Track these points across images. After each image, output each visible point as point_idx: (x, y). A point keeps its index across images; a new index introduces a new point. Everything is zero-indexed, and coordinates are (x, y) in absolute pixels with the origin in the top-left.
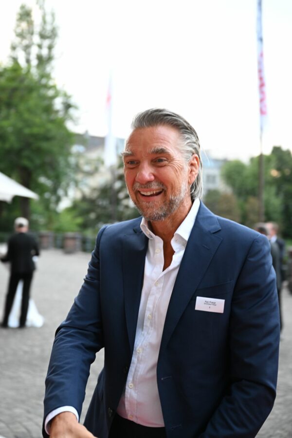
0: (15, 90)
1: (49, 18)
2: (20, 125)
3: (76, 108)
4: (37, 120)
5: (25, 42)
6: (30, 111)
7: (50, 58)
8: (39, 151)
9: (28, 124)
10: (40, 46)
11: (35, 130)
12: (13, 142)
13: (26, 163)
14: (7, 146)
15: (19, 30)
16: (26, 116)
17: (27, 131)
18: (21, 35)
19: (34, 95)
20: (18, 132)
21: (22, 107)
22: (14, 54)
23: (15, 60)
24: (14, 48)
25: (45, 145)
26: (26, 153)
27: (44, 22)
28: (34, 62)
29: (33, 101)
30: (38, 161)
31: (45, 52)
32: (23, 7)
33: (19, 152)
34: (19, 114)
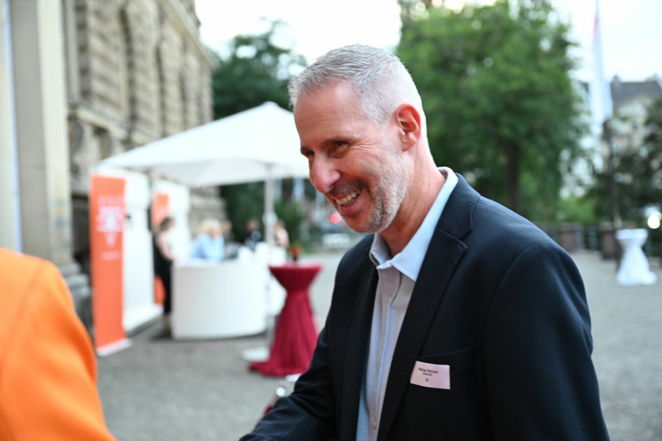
0: (486, 35)
2: (492, 81)
3: (576, 45)
4: (517, 71)
6: (507, 59)
9: (504, 78)
11: (515, 85)
12: (485, 105)
13: (506, 132)
14: (478, 111)
16: (502, 67)
17: (503, 87)
19: (516, 38)
25: (529, 104)
26: (505, 119)
30: (523, 129)
33: (493, 120)
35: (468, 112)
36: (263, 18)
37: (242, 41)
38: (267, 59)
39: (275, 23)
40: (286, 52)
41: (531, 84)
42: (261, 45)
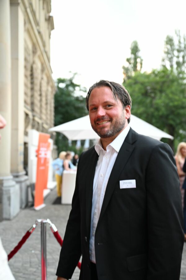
0: (164, 83)
1: (182, 41)
2: (167, 101)
4: (177, 98)
5: (170, 56)
6: (172, 93)
7: (184, 62)
8: (178, 115)
9: (171, 100)
10: (178, 57)
11: (176, 103)
12: (163, 111)
13: (171, 122)
14: (161, 113)
15: (166, 50)
16: (171, 96)
17: (171, 104)
18: (168, 53)
19: (175, 84)
20: (167, 106)
21: (168, 91)
22: (164, 63)
23: (164, 66)
24: (163, 60)
25: (182, 111)
26: (171, 117)
27: (180, 42)
28: (175, 66)
29: (174, 87)
30: (178, 121)
31: (181, 60)
32: (168, 37)
33: (167, 117)
34: (167, 95)
35: (156, 113)
36: (70, 72)
37: (61, 81)
38: (71, 88)
39: (75, 74)
40: (78, 86)
41: (183, 103)
42: (68, 83)
